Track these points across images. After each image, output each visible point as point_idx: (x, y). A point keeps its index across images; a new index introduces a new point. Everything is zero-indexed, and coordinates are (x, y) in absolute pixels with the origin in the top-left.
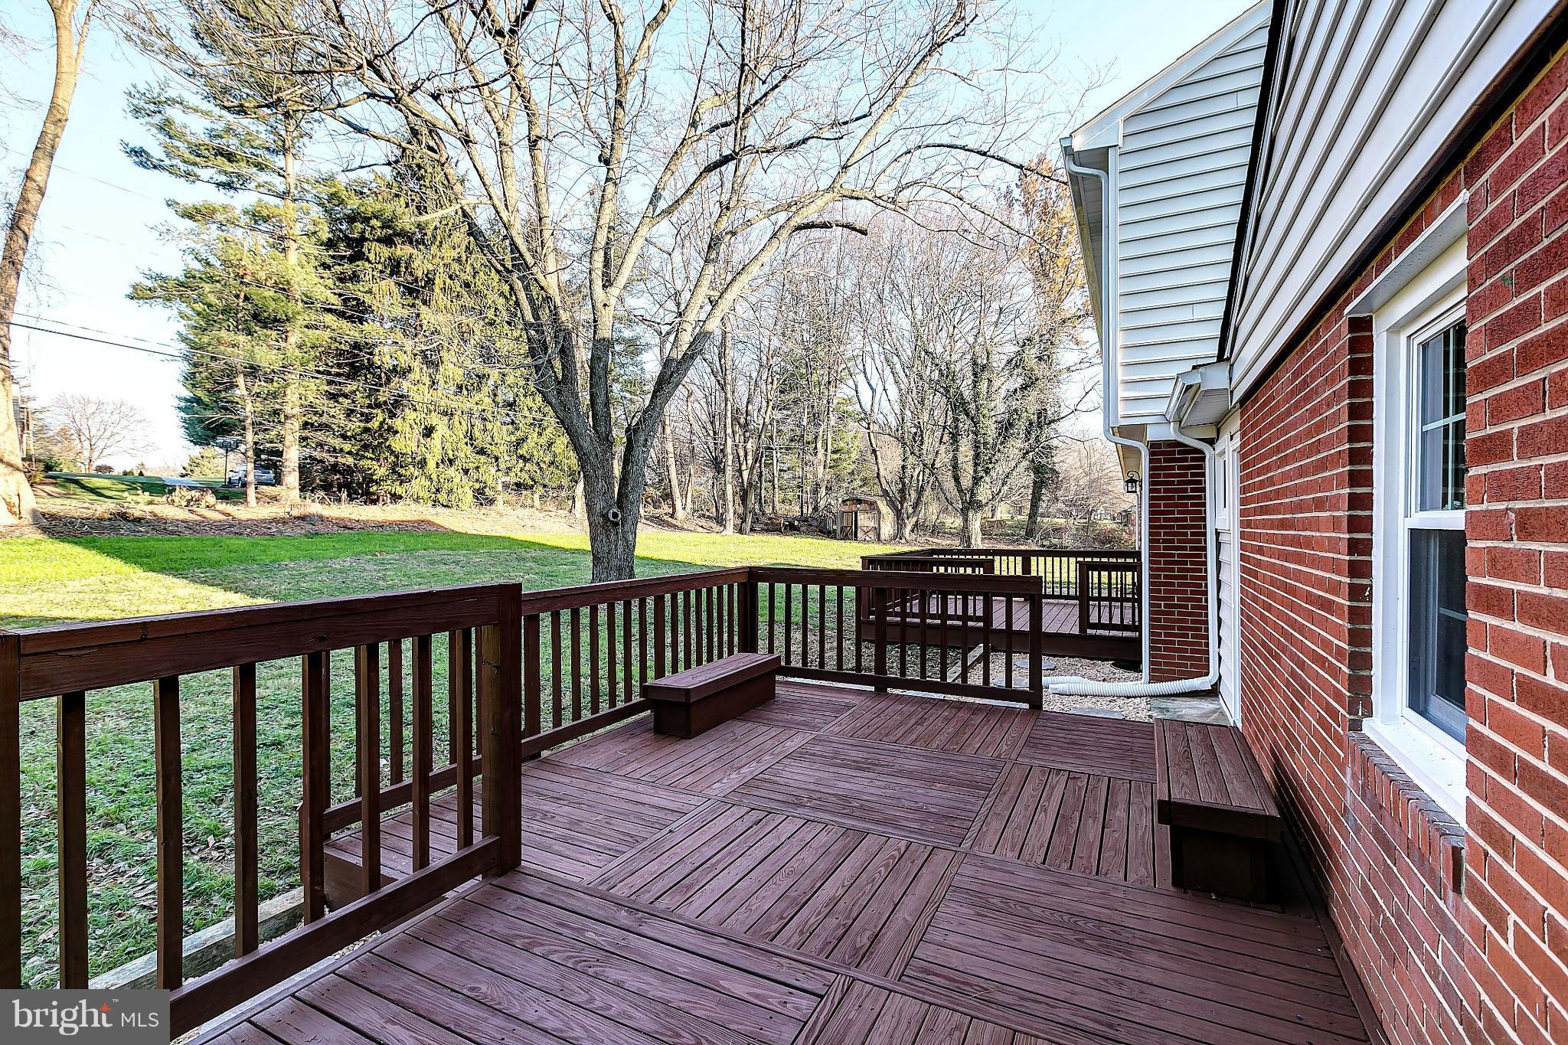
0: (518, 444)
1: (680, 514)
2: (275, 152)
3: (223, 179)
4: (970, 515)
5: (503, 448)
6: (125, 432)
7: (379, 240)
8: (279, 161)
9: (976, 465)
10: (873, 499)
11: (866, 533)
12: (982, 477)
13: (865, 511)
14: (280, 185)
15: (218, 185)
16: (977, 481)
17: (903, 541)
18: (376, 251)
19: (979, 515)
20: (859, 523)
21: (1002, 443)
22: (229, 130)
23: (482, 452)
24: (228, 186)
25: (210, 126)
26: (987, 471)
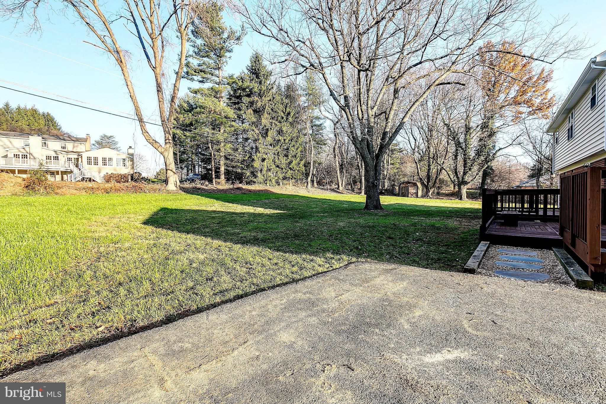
0: (290, 164)
1: (341, 188)
2: (215, 69)
3: (201, 79)
4: (462, 187)
5: (284, 165)
6: (140, 164)
7: (246, 96)
8: (217, 72)
9: (465, 167)
10: (415, 182)
11: (412, 195)
12: (468, 172)
13: (411, 186)
14: (217, 80)
15: (199, 82)
16: (465, 173)
17: (429, 197)
18: (246, 100)
19: (466, 186)
20: (409, 191)
21: (477, 158)
22: (204, 63)
23: (278, 166)
24: (202, 82)
25: (199, 62)
26: (470, 169)
